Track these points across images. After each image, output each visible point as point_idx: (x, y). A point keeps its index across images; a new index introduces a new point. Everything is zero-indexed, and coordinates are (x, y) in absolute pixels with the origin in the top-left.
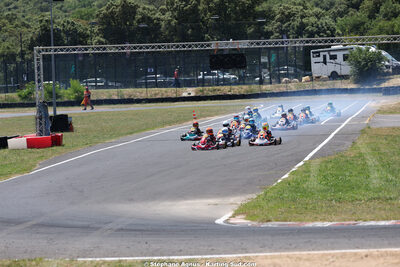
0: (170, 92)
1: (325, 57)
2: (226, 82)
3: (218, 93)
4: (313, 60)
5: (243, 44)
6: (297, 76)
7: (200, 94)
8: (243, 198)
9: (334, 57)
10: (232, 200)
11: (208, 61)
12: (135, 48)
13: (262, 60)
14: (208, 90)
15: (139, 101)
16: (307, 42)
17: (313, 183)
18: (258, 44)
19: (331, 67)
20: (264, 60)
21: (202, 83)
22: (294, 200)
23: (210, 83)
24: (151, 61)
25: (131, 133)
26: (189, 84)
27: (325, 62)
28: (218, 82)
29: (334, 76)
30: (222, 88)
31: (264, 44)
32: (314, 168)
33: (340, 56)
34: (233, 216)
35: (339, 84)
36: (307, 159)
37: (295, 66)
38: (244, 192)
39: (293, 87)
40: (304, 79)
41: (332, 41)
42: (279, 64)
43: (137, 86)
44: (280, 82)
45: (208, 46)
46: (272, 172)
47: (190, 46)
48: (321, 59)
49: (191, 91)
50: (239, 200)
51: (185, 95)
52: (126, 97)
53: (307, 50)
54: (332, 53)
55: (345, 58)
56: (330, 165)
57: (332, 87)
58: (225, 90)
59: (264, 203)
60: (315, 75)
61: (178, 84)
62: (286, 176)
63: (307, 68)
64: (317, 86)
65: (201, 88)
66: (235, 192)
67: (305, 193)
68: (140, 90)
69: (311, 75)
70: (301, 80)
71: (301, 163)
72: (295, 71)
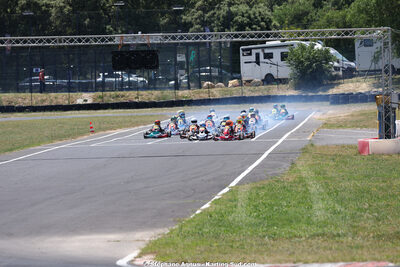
0: (61, 98)
1: (258, 55)
2: (132, 86)
3: (122, 100)
4: (243, 59)
5: (155, 38)
6: (222, 79)
7: (99, 101)
8: (152, 233)
9: (269, 56)
10: (139, 235)
11: (110, 59)
12: (18, 42)
13: (179, 59)
14: (109, 96)
15: (21, 109)
16: (236, 36)
17: (241, 214)
18: (174, 38)
19: (265, 68)
20: (181, 58)
21: (102, 86)
22: (217, 236)
23: (112, 87)
24: (38, 58)
25: (11, 150)
26: (85, 88)
27: (258, 62)
28: (122, 86)
29: (269, 79)
30: (127, 93)
31: (181, 38)
32: (242, 196)
33: (277, 54)
34: (140, 256)
35: (275, 90)
36: (233, 184)
37: (220, 66)
38: (153, 226)
39: (217, 93)
40: (231, 83)
41: (268, 36)
42: (199, 63)
43: (19, 90)
44: (200, 87)
45: (111, 40)
46: (190, 201)
47: (87, 40)
48: (253, 58)
49: (88, 98)
50: (147, 236)
51: (80, 101)
52: (5, 104)
53: (236, 46)
54: (267, 51)
55: (284, 57)
56: (262, 193)
57: (266, 93)
58: (131, 96)
59: (178, 240)
60: (244, 79)
61: (70, 88)
62: (207, 206)
63: (235, 69)
64: (247, 92)
65: (100, 93)
66: (142, 225)
67: (231, 227)
68: (22, 94)
69: (239, 78)
70: (227, 85)
71: (226, 190)
72: (220, 73)
